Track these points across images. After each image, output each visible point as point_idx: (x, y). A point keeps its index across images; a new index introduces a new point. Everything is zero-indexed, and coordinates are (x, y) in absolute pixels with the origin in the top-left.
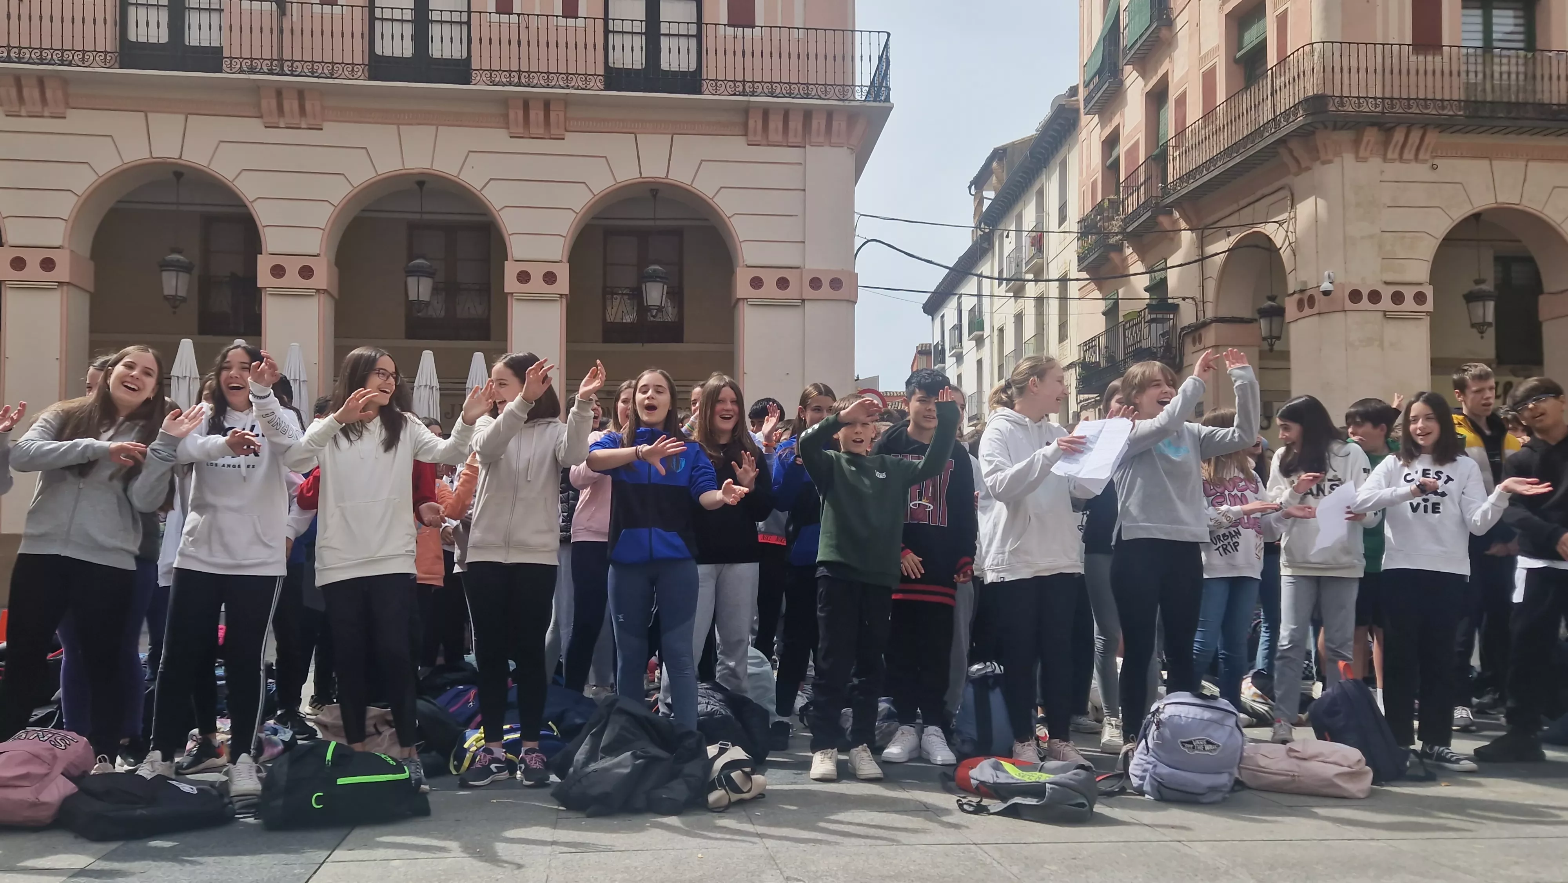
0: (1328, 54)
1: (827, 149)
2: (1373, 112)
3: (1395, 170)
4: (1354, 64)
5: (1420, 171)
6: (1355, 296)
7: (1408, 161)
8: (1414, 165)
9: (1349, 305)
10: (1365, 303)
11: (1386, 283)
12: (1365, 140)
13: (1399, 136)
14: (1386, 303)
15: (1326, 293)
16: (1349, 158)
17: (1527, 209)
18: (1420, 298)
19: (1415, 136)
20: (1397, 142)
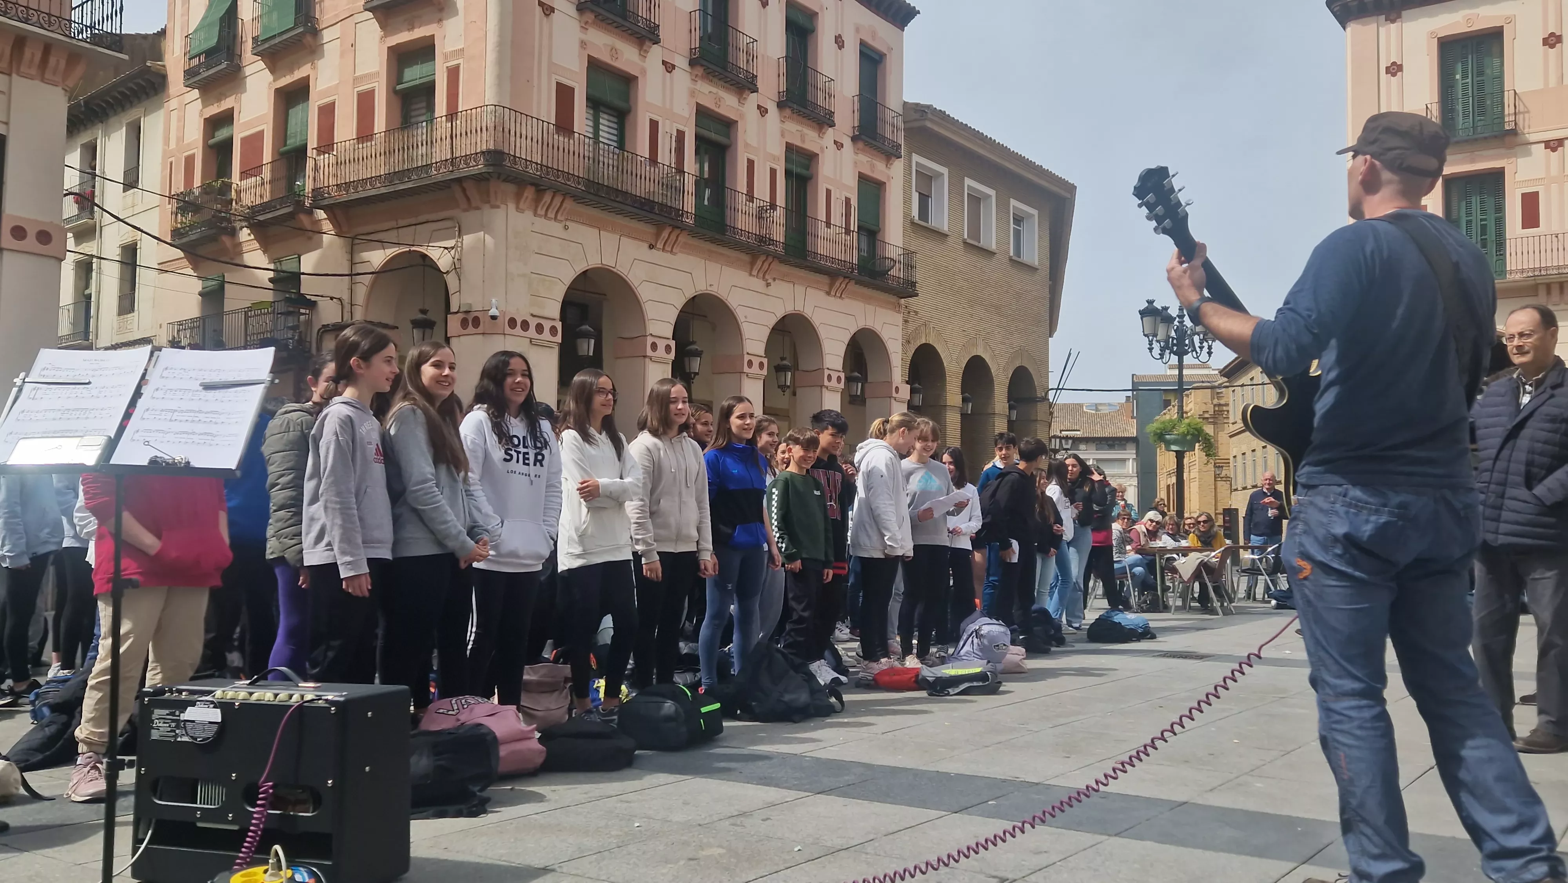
0: (507, 118)
1: (37, 83)
2: (535, 174)
3: (542, 224)
4: (524, 133)
5: (555, 228)
6: (512, 323)
7: (550, 219)
8: (553, 223)
9: (508, 330)
10: (518, 329)
11: (533, 315)
12: (525, 195)
13: (547, 198)
14: (532, 332)
15: (494, 318)
16: (512, 206)
17: (619, 272)
18: (553, 330)
19: (558, 200)
20: (546, 202)
